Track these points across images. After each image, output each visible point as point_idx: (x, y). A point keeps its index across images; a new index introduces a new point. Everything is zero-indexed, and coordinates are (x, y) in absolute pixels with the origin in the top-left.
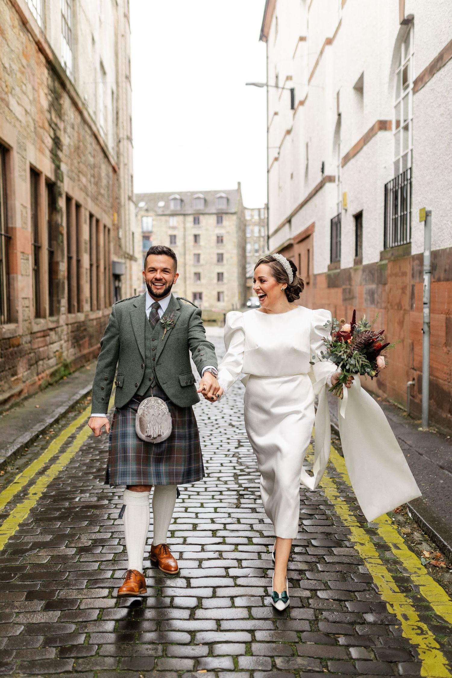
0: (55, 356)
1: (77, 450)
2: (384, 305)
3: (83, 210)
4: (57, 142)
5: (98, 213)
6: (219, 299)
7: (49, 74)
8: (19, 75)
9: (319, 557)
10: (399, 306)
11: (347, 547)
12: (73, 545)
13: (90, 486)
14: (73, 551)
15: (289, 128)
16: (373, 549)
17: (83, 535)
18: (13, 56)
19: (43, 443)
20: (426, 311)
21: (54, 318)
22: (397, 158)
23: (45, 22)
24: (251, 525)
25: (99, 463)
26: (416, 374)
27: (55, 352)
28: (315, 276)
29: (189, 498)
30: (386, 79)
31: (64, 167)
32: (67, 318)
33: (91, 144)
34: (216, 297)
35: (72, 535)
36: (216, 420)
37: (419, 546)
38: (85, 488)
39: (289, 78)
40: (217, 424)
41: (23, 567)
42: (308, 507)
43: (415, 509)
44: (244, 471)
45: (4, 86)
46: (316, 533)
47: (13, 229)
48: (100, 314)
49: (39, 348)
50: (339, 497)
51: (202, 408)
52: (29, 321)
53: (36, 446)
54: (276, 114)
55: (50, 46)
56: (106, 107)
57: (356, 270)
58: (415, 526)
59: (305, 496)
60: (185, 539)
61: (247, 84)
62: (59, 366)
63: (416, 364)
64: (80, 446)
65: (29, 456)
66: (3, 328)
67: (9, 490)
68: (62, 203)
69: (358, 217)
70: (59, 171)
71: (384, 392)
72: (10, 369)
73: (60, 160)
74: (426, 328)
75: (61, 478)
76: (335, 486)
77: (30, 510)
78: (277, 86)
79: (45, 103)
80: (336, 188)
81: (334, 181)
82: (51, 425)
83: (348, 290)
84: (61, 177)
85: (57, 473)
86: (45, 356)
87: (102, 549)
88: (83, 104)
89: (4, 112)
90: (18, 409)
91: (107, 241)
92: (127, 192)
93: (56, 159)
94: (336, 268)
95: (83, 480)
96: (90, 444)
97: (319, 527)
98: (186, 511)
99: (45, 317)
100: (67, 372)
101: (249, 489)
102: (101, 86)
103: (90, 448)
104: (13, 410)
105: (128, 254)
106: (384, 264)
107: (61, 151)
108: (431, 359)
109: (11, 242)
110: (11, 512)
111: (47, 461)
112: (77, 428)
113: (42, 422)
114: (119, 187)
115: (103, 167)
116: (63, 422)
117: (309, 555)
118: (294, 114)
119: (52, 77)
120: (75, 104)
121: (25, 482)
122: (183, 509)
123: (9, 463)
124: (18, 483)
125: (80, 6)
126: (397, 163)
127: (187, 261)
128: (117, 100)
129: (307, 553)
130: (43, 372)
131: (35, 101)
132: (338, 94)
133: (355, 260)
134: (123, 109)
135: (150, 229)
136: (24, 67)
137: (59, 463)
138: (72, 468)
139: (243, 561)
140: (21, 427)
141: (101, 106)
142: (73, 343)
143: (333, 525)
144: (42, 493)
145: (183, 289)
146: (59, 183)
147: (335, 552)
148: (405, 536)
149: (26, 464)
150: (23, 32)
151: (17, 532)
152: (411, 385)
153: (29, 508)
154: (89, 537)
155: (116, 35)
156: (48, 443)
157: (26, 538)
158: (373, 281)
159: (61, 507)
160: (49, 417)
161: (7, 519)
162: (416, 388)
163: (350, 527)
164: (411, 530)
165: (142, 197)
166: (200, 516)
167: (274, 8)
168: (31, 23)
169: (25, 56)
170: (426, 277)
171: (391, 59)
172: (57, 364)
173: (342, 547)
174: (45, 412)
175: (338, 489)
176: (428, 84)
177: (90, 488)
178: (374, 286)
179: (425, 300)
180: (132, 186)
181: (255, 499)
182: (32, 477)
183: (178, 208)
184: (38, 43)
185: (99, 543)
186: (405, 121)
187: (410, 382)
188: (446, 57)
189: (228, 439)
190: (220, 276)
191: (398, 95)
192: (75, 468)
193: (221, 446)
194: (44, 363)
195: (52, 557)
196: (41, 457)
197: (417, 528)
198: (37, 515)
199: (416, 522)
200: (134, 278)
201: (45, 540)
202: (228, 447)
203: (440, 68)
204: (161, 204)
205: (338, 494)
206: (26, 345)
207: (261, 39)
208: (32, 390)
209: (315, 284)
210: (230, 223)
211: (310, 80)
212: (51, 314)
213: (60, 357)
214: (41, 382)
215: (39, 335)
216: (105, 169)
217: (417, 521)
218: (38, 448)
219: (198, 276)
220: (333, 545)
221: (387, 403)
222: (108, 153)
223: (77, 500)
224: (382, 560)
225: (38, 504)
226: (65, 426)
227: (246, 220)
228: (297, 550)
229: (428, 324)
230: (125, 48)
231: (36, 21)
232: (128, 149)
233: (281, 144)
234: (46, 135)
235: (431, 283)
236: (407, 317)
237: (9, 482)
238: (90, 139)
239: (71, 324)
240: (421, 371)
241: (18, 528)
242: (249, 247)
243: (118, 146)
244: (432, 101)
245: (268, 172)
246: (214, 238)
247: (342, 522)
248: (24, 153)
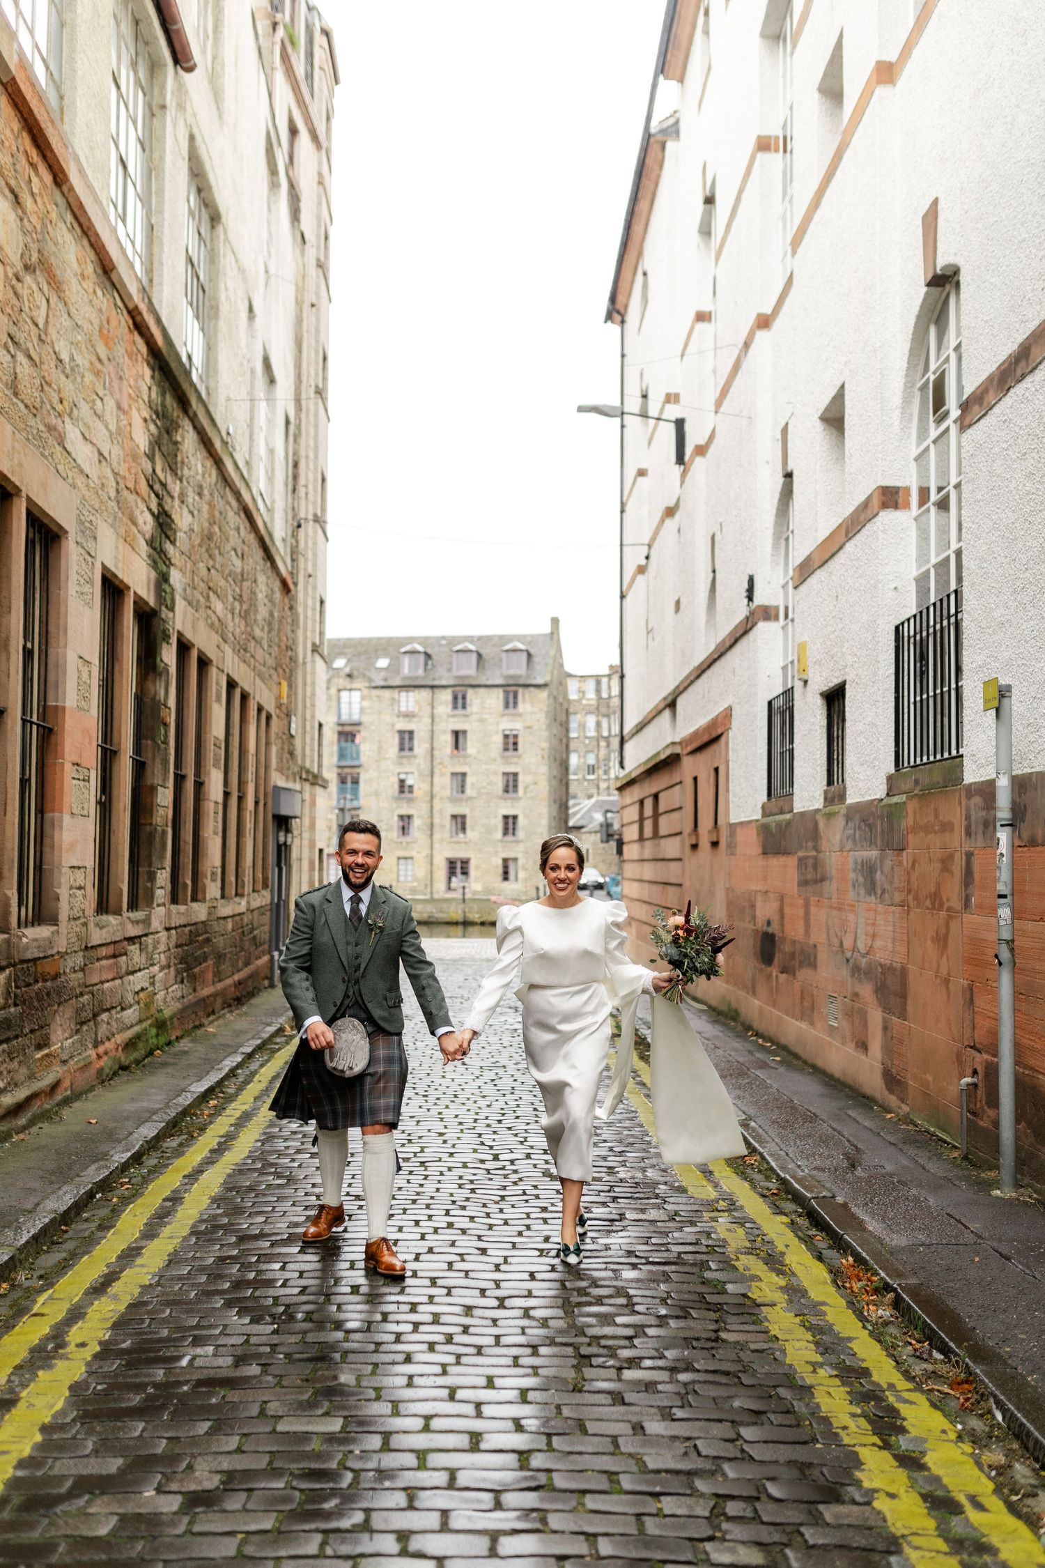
0: (138, 1003)
1: (186, 1232)
2: (898, 897)
3: (213, 671)
4: (164, 522)
5: (246, 679)
6: (506, 876)
7: (153, 377)
8: (89, 377)
9: (789, 1529)
10: (936, 900)
11: (854, 1502)
12: (174, 1486)
13: (216, 1326)
14: (171, 1504)
15: (672, 504)
16: (920, 1508)
17: (199, 1459)
18: (79, 338)
19: (104, 1212)
20: (1005, 912)
21: (139, 915)
22: (924, 569)
23: (149, 271)
24: (614, 1439)
25: (238, 1266)
26: (980, 1059)
27: (137, 993)
28: (733, 827)
29: (458, 1363)
30: (896, 400)
31: (176, 577)
32: (169, 913)
33: (238, 529)
34: (500, 870)
35: (171, 1459)
36: (512, 1162)
37: (1029, 1501)
38: (204, 1332)
39: (671, 398)
40: (515, 1172)
41: (49, 1547)
42: (750, 1392)
43: (1009, 1400)
44: (587, 1294)
45: (55, 400)
46: (776, 1462)
47: (59, 711)
48: (241, 905)
49: (102, 983)
50: (822, 1365)
51: (478, 1130)
52: (83, 920)
53: (87, 1220)
54: (642, 473)
55: (158, 321)
56: (271, 452)
57: (829, 816)
58: (1015, 1446)
59: (740, 1360)
60: (453, 1473)
61: (581, 409)
62: (145, 1024)
63: (980, 1037)
64: (191, 1222)
65: (70, 1245)
66: (24, 935)
67: (18, 1334)
68: (169, 655)
69: (835, 698)
70: (165, 586)
71: (903, 1100)
72: (32, 1031)
73: (168, 563)
74: (1005, 954)
75: (146, 1303)
76: (809, 1336)
77: (71, 1388)
78: (644, 415)
79: (142, 440)
80: (781, 633)
81: (776, 618)
82: (124, 1167)
83: (811, 861)
84: (168, 598)
85: (137, 1291)
86: (115, 1002)
87: (248, 1498)
88: (225, 443)
89: (52, 455)
90: (47, 1128)
91: (263, 741)
92: (309, 634)
93: (159, 560)
94: (782, 812)
95: (198, 1311)
96: (215, 1217)
97: (782, 1446)
98: (452, 1398)
99: (118, 912)
100: (162, 1040)
101: (603, 1342)
102: (263, 406)
103: (217, 1227)
104: (34, 1129)
105: (308, 772)
106: (896, 804)
107: (173, 543)
108: (1016, 1026)
109: (53, 740)
110: (24, 1394)
111: (113, 1260)
112: (185, 1177)
113: (102, 1159)
114: (295, 623)
115: (262, 579)
116: (151, 1161)
117: (763, 1523)
118: (684, 475)
119: (159, 385)
120: (206, 442)
121: (58, 1312)
122: (445, 1392)
123: (21, 1262)
124: (43, 1315)
125: (226, 239)
126: (922, 581)
127: (436, 789)
128: (297, 437)
129: (756, 1518)
130: (109, 1039)
131: (121, 435)
132: (785, 431)
133: (826, 792)
134: (307, 457)
135: (356, 717)
136: (100, 360)
137: (142, 1266)
138: (172, 1278)
139: (600, 1539)
140: (53, 1173)
141: (262, 450)
142: (178, 972)
143: (814, 1440)
144: (100, 1343)
145: (426, 852)
146: (165, 613)
147: (828, 1517)
148: (993, 1473)
149: (63, 1267)
150: (103, 288)
151: (38, 1447)
152: (968, 1085)
153: (68, 1384)
154: (214, 1466)
155: (299, 303)
156: (116, 1212)
157: (58, 1464)
158: (872, 843)
159: (146, 1380)
160: (120, 1147)
161: (14, 1411)
162: (981, 1092)
163: (857, 1449)
164: (1007, 1456)
165: (343, 647)
166: (486, 1410)
167: (640, 254)
168: (122, 268)
169: (106, 339)
170: (1003, 836)
171: (906, 358)
172: (141, 1021)
173: (843, 1503)
174: (111, 1136)
175: (817, 1343)
176: (996, 410)
177: (217, 1332)
178: (874, 854)
179: (1002, 888)
180: (322, 622)
181: (620, 1369)
182: (77, 1299)
183: (420, 672)
184: (133, 313)
185: (240, 1482)
186: (940, 489)
187: (968, 1080)
188: (1037, 354)
189: (544, 1209)
190: (510, 824)
191: (923, 433)
192: (180, 1278)
193: (528, 1227)
194: (111, 1018)
195: (123, 1519)
196: (98, 1251)
197: (1020, 1452)
198: (86, 1401)
199: (1017, 1437)
200: (320, 824)
201: (104, 1472)
202: (546, 1230)
203: (1023, 377)
204: (383, 663)
205: (819, 1359)
206: (73, 976)
207: (609, 317)
208: (82, 1081)
209: (731, 846)
210: (534, 708)
211: (719, 403)
212: (133, 906)
213: (148, 1005)
214: (102, 1063)
215: (104, 951)
216: (264, 585)
217: (1020, 1434)
218: (93, 1226)
219: (460, 822)
220: (818, 1498)
221: (911, 1127)
222: (273, 551)
223: (184, 1362)
224: (947, 1540)
225: (90, 1373)
226: (155, 1171)
227: (569, 701)
228: (732, 1508)
229: (1010, 943)
230: (318, 331)
231: (132, 266)
232: (315, 543)
233: (654, 538)
234: (143, 507)
235: (1014, 848)
236: (954, 926)
237: (20, 1311)
238: (234, 519)
239: (176, 928)
240: (996, 1055)
241: (38, 1438)
242: (574, 760)
243: (294, 535)
244: (1005, 446)
245: (622, 597)
246: (499, 739)
247: (836, 1435)
248: (90, 545)
